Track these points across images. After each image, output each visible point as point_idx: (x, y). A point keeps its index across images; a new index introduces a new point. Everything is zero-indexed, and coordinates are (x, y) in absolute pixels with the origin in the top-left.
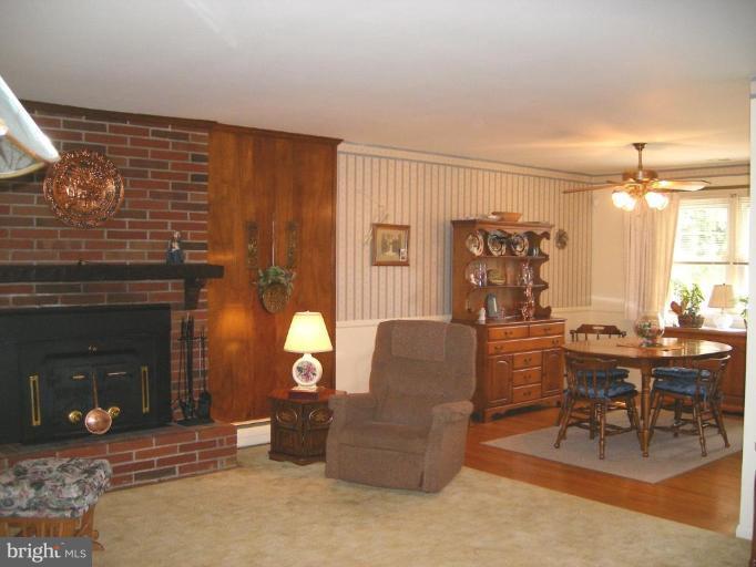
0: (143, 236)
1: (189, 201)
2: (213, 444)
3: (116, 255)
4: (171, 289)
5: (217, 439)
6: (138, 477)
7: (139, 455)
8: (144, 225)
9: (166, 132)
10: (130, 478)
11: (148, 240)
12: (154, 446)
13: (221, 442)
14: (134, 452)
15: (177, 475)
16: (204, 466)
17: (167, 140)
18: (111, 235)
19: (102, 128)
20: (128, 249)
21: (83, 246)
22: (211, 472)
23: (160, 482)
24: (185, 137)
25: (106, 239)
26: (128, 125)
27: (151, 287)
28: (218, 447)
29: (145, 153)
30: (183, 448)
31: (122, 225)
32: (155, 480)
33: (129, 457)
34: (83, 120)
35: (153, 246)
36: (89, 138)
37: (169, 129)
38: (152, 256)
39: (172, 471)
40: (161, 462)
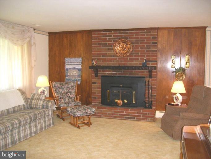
0: (138, 59)
1: (151, 49)
2: (146, 114)
3: (131, 64)
4: (145, 73)
5: (148, 113)
6: (125, 117)
7: (126, 112)
8: (138, 56)
9: (144, 32)
10: (123, 117)
11: (139, 60)
12: (130, 111)
13: (149, 114)
14: (125, 111)
15: (136, 120)
16: (143, 119)
17: (145, 34)
18: (130, 59)
19: (128, 33)
20: (134, 62)
21: (123, 61)
22: (145, 121)
23: (131, 120)
24: (150, 32)
25: (128, 60)
26: (134, 31)
27: (140, 72)
28: (148, 115)
29: (138, 38)
30: (137, 113)
31: (133, 56)
32: (130, 119)
33: (123, 112)
34: (123, 32)
35: (141, 61)
36: (124, 36)
37: (145, 31)
38: (140, 64)
39: (135, 118)
40: (131, 115)
